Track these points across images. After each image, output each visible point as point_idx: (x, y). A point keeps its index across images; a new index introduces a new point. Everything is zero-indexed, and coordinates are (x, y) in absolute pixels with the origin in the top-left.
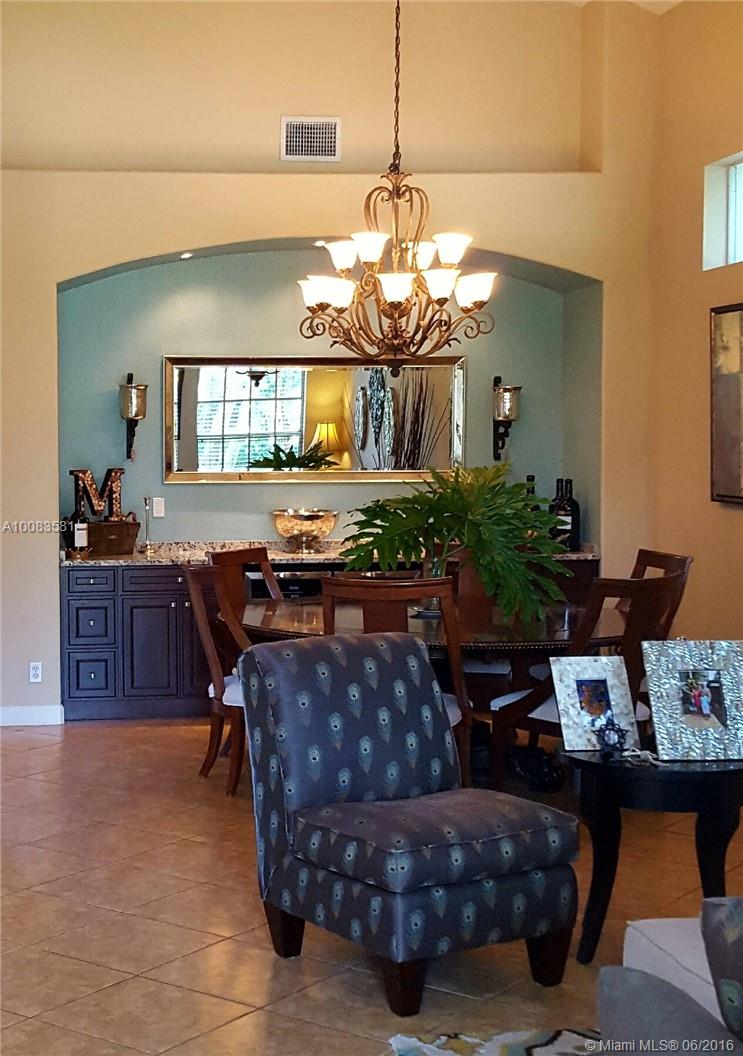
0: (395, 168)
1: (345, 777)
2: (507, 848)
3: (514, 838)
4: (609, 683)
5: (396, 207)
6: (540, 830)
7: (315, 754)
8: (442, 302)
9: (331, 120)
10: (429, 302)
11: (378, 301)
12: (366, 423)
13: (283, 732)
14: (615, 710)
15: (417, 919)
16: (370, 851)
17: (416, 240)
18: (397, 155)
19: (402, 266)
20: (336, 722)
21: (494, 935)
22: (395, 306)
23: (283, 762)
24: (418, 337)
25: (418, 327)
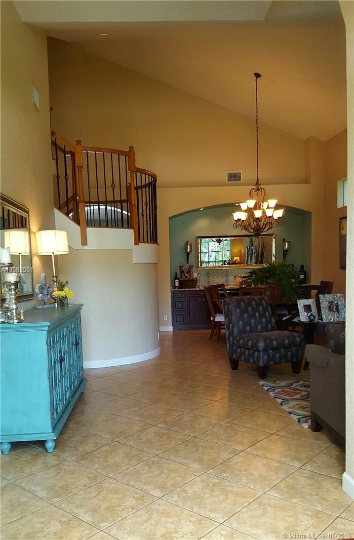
0: (257, 183)
1: (248, 328)
2: (287, 341)
3: (288, 339)
4: (311, 305)
5: (258, 193)
6: (294, 338)
7: (241, 323)
8: (270, 217)
9: (239, 172)
10: (267, 217)
11: (253, 218)
12: (248, 256)
13: (233, 318)
14: (313, 312)
15: (266, 357)
16: (254, 342)
17: (263, 202)
18: (258, 180)
19: (259, 208)
20: (246, 316)
21: (284, 361)
22: (258, 218)
23: (233, 325)
24: (264, 227)
25: (264, 224)
